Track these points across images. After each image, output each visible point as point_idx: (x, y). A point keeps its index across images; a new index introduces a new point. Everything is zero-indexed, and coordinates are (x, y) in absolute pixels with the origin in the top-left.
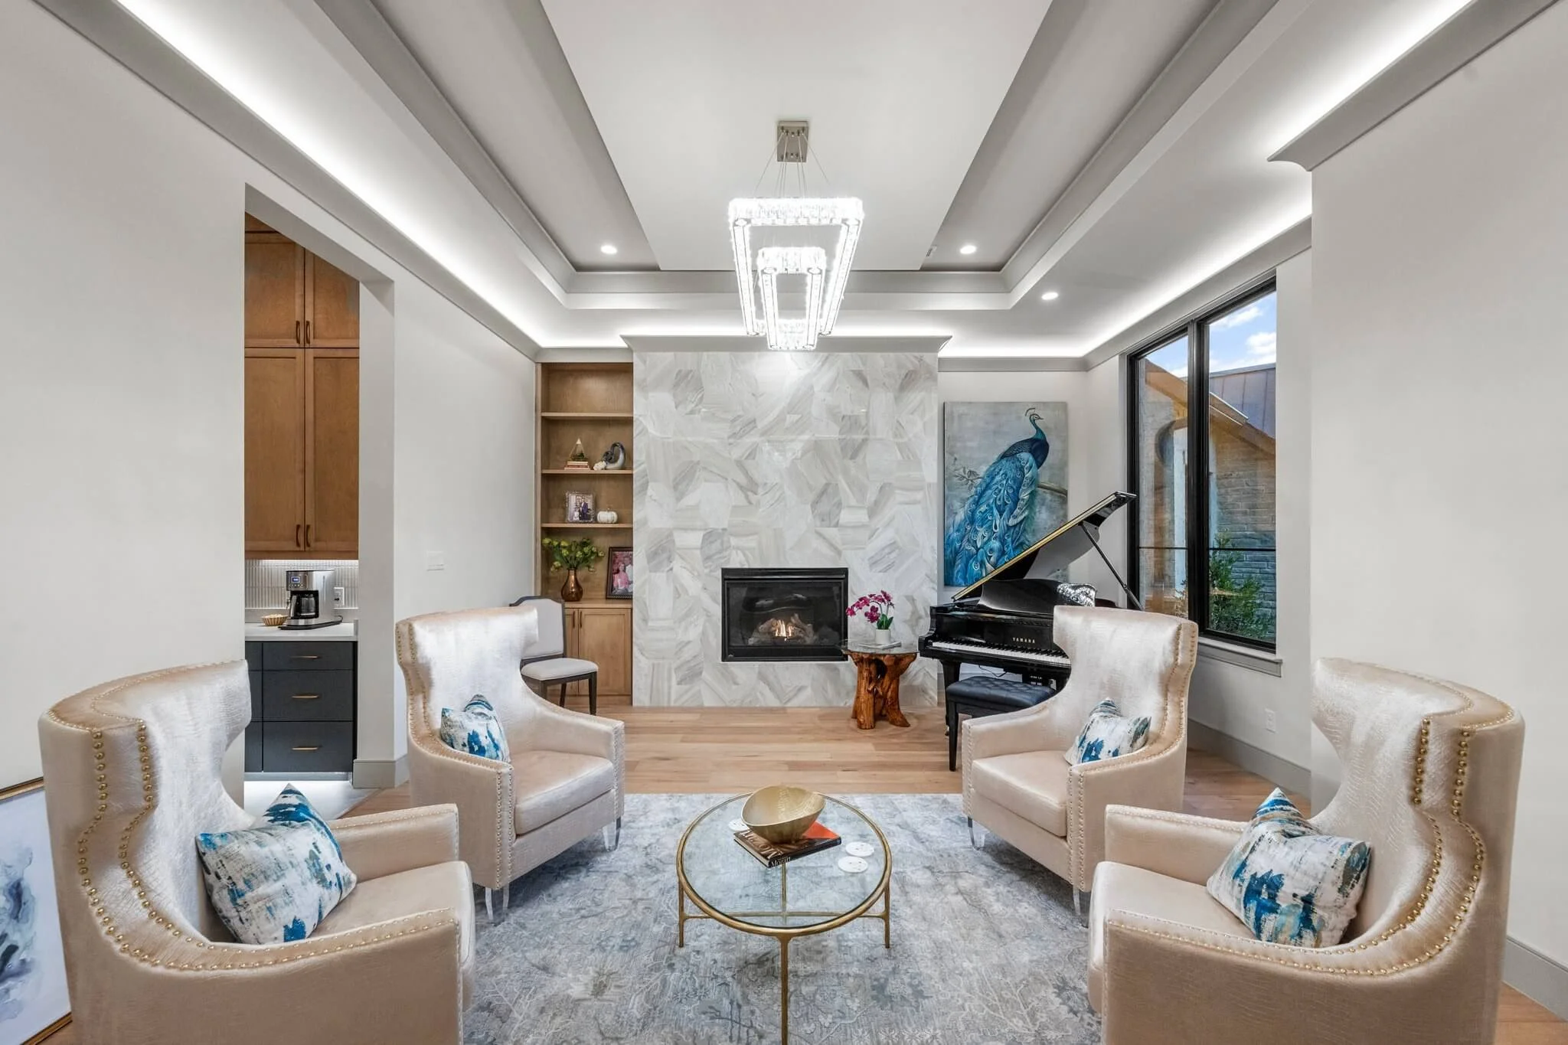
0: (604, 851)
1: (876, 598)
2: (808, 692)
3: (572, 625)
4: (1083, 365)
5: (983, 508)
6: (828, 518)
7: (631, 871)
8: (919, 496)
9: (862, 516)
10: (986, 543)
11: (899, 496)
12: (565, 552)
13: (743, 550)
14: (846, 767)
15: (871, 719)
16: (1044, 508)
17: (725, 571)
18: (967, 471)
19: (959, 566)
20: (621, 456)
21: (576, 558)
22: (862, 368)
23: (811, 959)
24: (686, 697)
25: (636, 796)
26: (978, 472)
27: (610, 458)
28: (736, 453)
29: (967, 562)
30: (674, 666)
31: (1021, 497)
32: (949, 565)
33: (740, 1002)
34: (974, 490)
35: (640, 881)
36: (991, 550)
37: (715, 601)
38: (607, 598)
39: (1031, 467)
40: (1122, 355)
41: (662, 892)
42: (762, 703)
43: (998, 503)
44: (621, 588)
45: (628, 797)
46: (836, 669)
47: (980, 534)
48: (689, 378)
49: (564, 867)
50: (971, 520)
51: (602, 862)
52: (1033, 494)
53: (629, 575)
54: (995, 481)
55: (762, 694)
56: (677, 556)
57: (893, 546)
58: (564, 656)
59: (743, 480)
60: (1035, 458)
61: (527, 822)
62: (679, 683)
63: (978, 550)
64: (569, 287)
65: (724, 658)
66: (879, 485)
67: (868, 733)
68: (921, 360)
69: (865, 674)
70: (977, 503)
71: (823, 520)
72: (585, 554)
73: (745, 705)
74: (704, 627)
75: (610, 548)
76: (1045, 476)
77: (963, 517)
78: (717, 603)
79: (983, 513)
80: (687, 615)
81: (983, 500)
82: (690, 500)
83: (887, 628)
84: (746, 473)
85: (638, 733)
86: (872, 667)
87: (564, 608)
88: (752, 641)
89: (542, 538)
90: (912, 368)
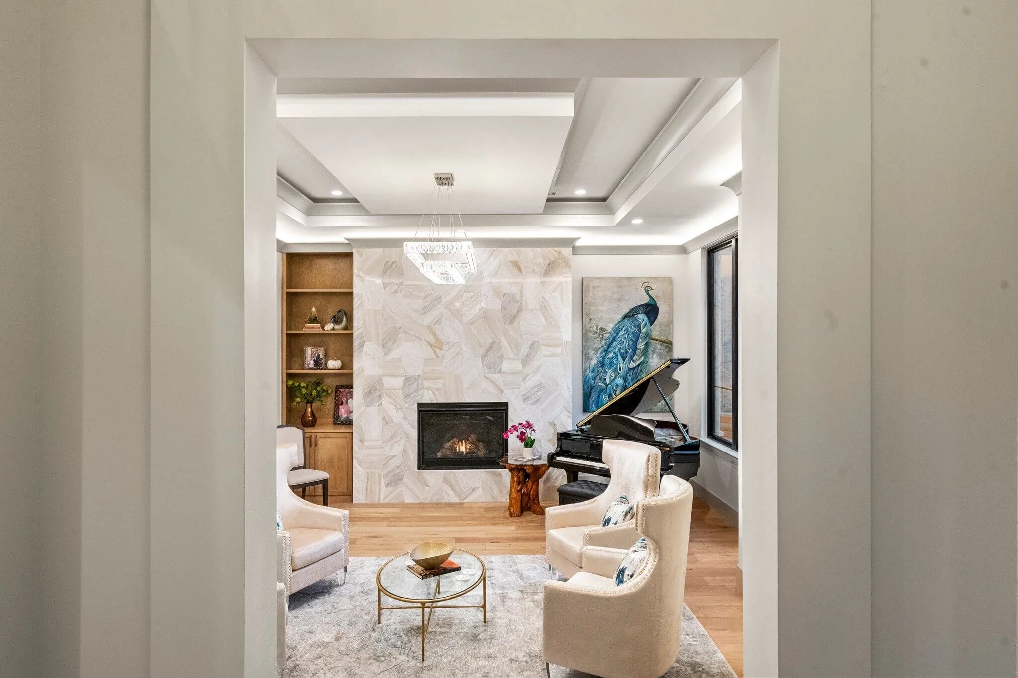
0: (337, 585)
1: (524, 426)
2: (479, 491)
3: (310, 444)
4: (683, 250)
5: (611, 355)
6: (493, 367)
7: (353, 594)
8: (558, 350)
9: (518, 365)
10: (613, 380)
11: (545, 350)
12: (304, 391)
13: (432, 389)
14: (493, 541)
15: (519, 509)
16: (655, 355)
17: (420, 405)
18: (599, 328)
19: (594, 397)
20: (345, 320)
21: (311, 395)
22: (517, 259)
23: (444, 627)
24: (392, 496)
25: (356, 558)
26: (607, 328)
27: (336, 320)
28: (428, 320)
29: (600, 395)
30: (383, 474)
31: (639, 346)
32: (586, 397)
33: (406, 642)
34: (604, 342)
35: (358, 598)
36: (617, 386)
37: (412, 427)
38: (334, 424)
39: (646, 325)
40: (703, 249)
41: (370, 603)
42: (446, 500)
43: (622, 351)
44: (344, 416)
45: (351, 559)
46: (500, 475)
47: (608, 375)
48: (394, 267)
49: (315, 593)
50: (602, 364)
51: (337, 591)
52: (647, 344)
53: (350, 406)
54: (619, 335)
55: (446, 493)
56: (385, 396)
57: (540, 386)
58: (304, 467)
59: (432, 340)
60: (649, 318)
61: (299, 563)
62: (387, 486)
63: (607, 386)
64: (309, 213)
65: (419, 468)
66: (530, 342)
67: (515, 519)
68: (559, 253)
69: (516, 479)
70: (606, 351)
71: (490, 368)
72: (318, 392)
73: (434, 501)
74: (405, 446)
75: (336, 386)
76: (656, 330)
77: (596, 361)
78: (414, 428)
79: (611, 359)
80: (392, 437)
81: (610, 349)
82: (394, 354)
83: (531, 446)
84: (435, 335)
85: (358, 521)
86: (521, 474)
87: (304, 433)
88: (439, 455)
89: (287, 381)
90: (553, 259)
